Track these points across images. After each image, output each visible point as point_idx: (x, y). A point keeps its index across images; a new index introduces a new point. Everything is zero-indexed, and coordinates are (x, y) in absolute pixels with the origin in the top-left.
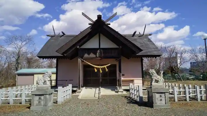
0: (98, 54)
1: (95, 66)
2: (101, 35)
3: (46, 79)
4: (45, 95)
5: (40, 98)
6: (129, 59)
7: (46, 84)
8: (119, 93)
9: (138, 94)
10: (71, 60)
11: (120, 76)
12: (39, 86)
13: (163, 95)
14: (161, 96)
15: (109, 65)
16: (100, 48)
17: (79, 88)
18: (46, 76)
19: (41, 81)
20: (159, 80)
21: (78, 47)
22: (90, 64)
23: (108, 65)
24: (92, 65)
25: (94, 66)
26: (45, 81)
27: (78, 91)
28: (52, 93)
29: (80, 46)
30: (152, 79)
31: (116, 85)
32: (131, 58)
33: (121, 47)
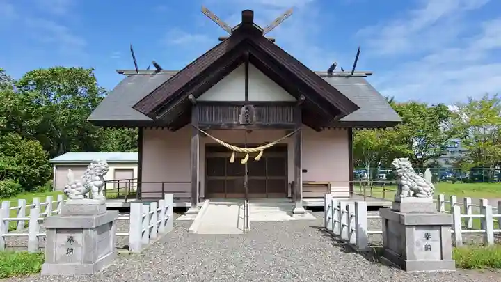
0: (241, 116)
1: (234, 148)
2: (251, 66)
3: (92, 183)
4: (87, 229)
5: (71, 240)
6: (319, 130)
7: (91, 197)
8: (295, 217)
9: (353, 225)
10: (175, 133)
11: (297, 175)
12: (69, 201)
13: (434, 233)
14: (427, 237)
15: (271, 144)
16: (246, 103)
17: (194, 203)
18: (93, 172)
19: (78, 187)
20: (421, 188)
21: (191, 97)
22: (222, 143)
23: (267, 146)
24: (227, 145)
25: (230, 147)
26: (89, 190)
27: (190, 210)
28: (111, 223)
29: (196, 96)
30: (401, 187)
31: (287, 197)
32: (326, 129)
33: (303, 98)
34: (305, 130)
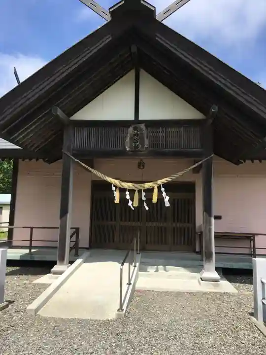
0: (128, 139)
2: (144, 74)
6: (237, 163)
11: (208, 223)
15: (169, 179)
16: (137, 121)
17: (62, 258)
21: (59, 112)
31: (195, 251)
32: (247, 161)
33: (214, 109)
34: (219, 164)
